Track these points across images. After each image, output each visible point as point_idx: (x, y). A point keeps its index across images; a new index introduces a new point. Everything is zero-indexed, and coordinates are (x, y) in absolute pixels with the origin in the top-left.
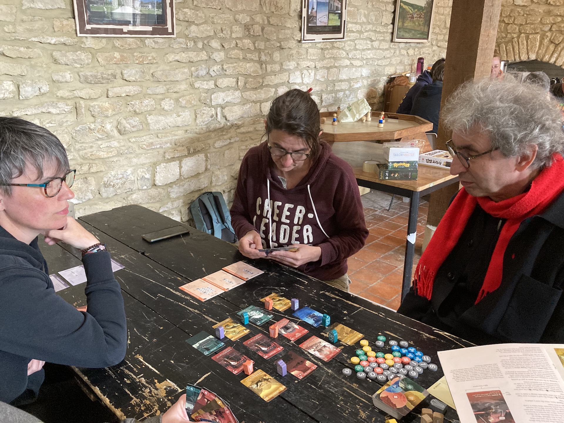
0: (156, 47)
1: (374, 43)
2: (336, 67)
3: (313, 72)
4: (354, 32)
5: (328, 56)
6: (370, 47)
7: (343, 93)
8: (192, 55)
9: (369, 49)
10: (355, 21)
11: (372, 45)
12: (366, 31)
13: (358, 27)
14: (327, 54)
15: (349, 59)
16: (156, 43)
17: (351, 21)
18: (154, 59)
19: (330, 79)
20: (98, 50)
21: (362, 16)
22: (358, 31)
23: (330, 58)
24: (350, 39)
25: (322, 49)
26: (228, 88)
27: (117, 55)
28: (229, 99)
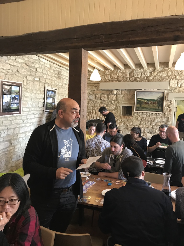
1: (35, 115)
2: (18, 128)
3: (6, 131)
4: (26, 112)
5: (13, 123)
6: (34, 117)
7: (22, 139)
9: (33, 118)
10: (26, 107)
11: (35, 116)
12: (32, 111)
13: (28, 109)
14: (13, 122)
15: (24, 123)
17: (24, 107)
19: (15, 133)
21: (29, 105)
22: (28, 111)
23: (15, 124)
24: (24, 115)
25: (10, 120)
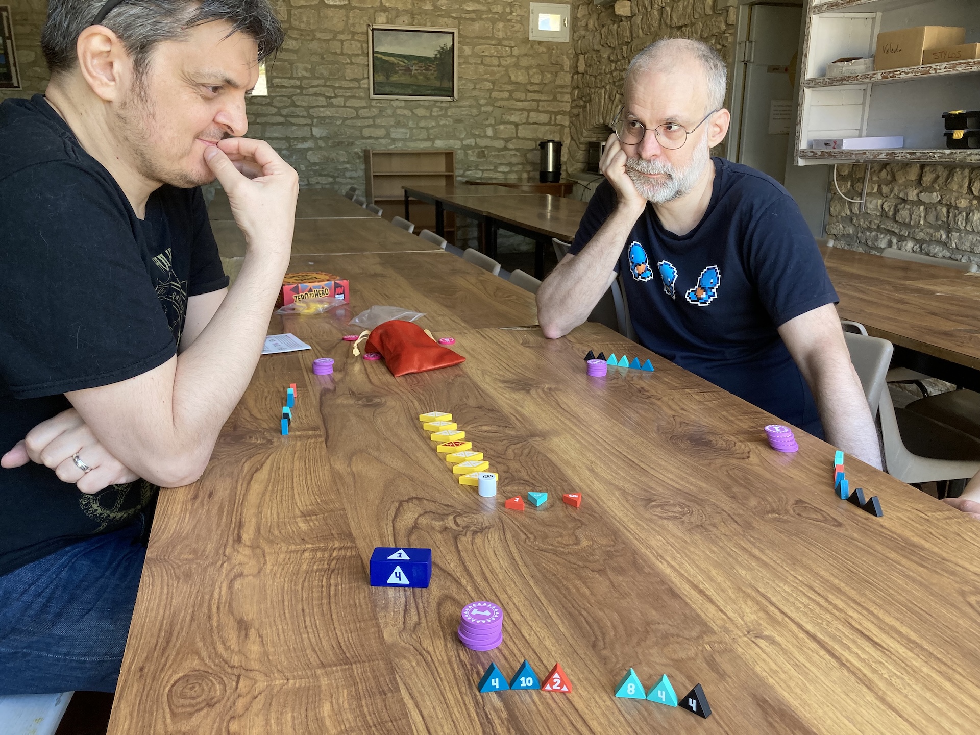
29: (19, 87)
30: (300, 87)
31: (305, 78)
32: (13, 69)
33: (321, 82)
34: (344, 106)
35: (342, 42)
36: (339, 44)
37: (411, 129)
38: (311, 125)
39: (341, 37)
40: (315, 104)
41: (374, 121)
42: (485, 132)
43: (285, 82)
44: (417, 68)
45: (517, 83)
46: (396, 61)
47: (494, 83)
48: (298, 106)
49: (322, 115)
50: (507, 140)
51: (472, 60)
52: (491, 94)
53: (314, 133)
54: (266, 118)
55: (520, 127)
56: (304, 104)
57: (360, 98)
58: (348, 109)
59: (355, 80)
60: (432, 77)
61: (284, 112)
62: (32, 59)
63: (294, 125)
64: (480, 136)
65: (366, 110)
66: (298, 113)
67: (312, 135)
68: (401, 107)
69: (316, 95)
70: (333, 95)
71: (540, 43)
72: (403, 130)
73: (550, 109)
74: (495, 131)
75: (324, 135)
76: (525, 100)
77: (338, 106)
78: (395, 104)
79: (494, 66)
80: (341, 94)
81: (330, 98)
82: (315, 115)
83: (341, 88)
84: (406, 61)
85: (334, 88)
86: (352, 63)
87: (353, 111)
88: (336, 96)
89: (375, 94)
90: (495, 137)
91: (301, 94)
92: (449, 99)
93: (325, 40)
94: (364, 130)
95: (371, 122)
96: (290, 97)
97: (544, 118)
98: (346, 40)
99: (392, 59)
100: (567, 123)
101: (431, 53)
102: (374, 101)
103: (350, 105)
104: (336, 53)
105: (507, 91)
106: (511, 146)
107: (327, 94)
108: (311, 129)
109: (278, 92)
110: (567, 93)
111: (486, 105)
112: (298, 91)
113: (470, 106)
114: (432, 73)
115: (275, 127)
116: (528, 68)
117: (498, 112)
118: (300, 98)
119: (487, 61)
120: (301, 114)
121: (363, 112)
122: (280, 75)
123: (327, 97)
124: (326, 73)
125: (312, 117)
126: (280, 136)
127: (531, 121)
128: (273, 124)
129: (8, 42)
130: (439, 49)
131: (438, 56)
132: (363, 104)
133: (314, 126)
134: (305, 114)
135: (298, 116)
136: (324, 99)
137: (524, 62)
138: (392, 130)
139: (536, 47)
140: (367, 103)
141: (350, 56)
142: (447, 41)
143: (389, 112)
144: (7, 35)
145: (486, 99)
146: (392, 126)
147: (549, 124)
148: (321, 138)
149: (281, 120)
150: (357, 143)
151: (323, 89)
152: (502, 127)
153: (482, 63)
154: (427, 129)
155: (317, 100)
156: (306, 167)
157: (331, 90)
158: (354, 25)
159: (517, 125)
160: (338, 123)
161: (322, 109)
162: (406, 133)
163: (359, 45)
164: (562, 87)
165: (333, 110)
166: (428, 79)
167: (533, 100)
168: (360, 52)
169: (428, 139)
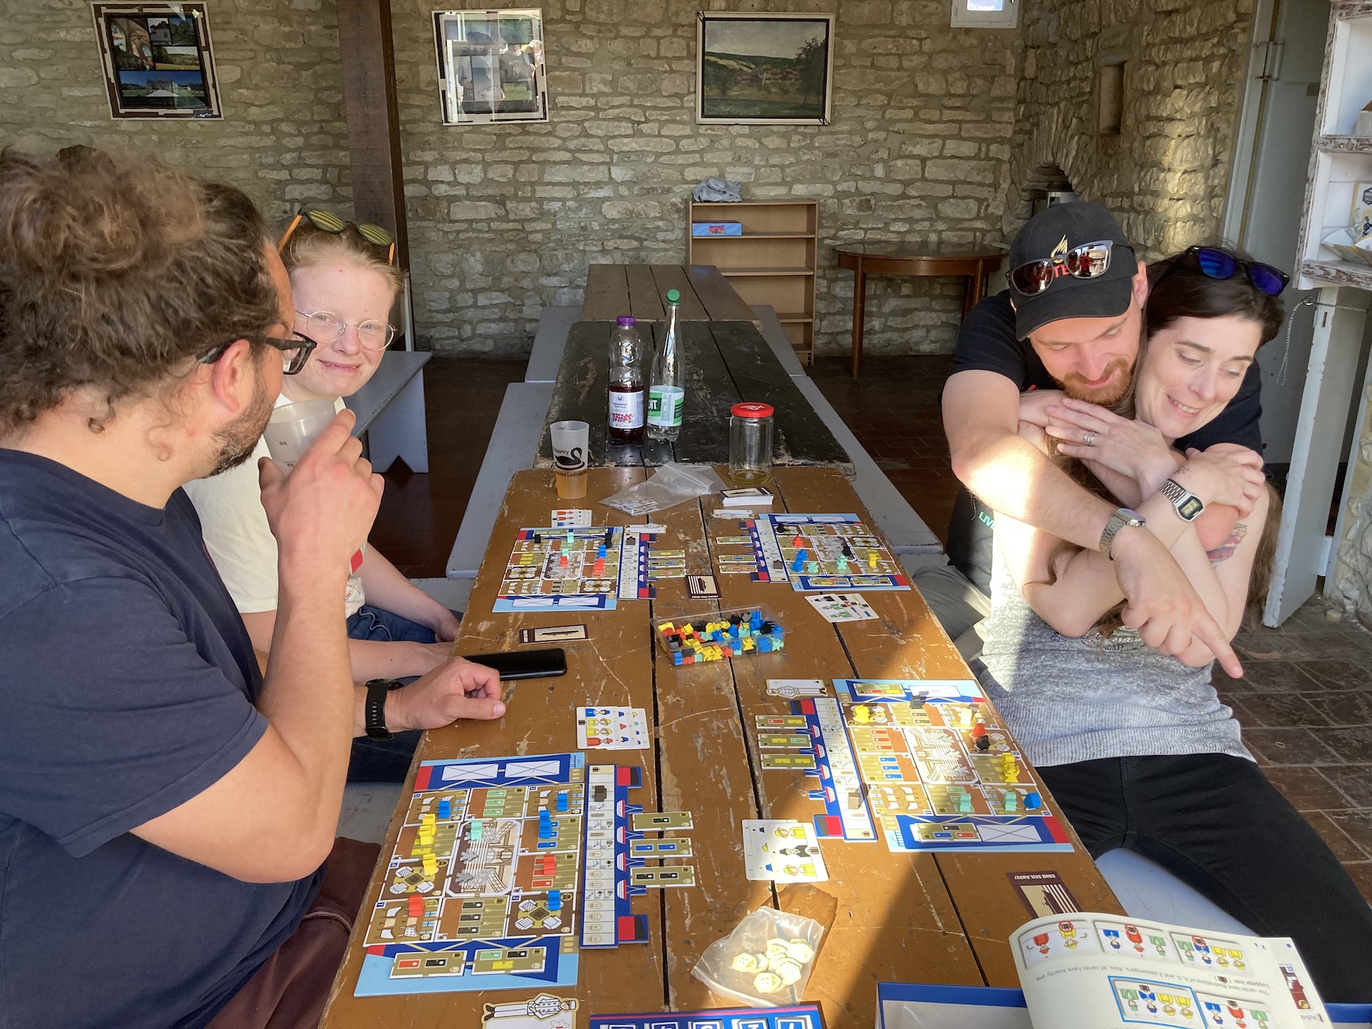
0: (203, 130)
1: (640, 125)
6: (630, 132)
8: (254, 141)
9: (627, 136)
10: (578, 91)
11: (637, 130)
13: (586, 101)
15: (569, 151)
16: (202, 126)
18: (198, 142)
19: (522, 180)
20: (136, 133)
21: (596, 84)
22: (586, 108)
23: (518, 148)
24: (566, 119)
25: (498, 135)
26: (311, 181)
27: (155, 138)
28: (311, 194)
29: (220, 116)
30: (595, 108)
31: (604, 94)
32: (212, 92)
33: (625, 99)
34: (659, 135)
35: (658, 39)
36: (654, 43)
37: (757, 168)
38: (609, 164)
39: (657, 32)
40: (616, 133)
41: (702, 157)
42: (872, 171)
43: (574, 101)
44: (769, 76)
45: (926, 95)
46: (737, 67)
47: (889, 96)
48: (592, 136)
49: (625, 149)
50: (907, 184)
51: (855, 62)
52: (884, 113)
53: (613, 176)
54: (545, 154)
55: (929, 163)
56: (600, 133)
57: (683, 123)
58: (664, 140)
59: (676, 95)
60: (791, 89)
61: (572, 145)
62: (238, 77)
63: (583, 163)
64: (863, 178)
65: (692, 140)
66: (591, 147)
67: (611, 178)
68: (743, 136)
69: (618, 119)
70: (643, 119)
71: (968, 31)
72: (745, 170)
73: (980, 134)
74: (889, 170)
75: (627, 178)
76: (940, 121)
77: (650, 136)
78: (734, 130)
79: (892, 70)
80: (654, 118)
81: (639, 123)
82: (616, 149)
83: (655, 108)
84: (753, 66)
85: (645, 109)
86: (672, 71)
87: (672, 142)
88: (647, 121)
89: (704, 116)
90: (887, 179)
91: (596, 118)
92: (816, 121)
93: (633, 38)
94: (686, 170)
95: (697, 157)
96: (580, 123)
97: (968, 148)
98: (663, 38)
99: (732, 63)
100: (1006, 156)
101: (792, 54)
102: (704, 127)
103: (667, 133)
104: (648, 56)
105: (911, 107)
106: (912, 192)
107: (633, 118)
108: (609, 170)
109: (564, 116)
110: (1008, 109)
111: (877, 129)
112: (593, 114)
113: (850, 132)
114: (793, 83)
115: (557, 167)
116: (945, 72)
117: (894, 141)
118: (595, 124)
119: (881, 61)
120: (595, 148)
121: (685, 144)
122: (567, 91)
123: (634, 122)
124: (632, 87)
125: (611, 152)
126: (564, 180)
127: (947, 153)
128: (555, 163)
129: (206, 54)
130: (804, 45)
131: (803, 56)
132: (688, 131)
133: (614, 165)
134: (601, 147)
135: (591, 151)
136: (630, 125)
137: (940, 62)
138: (728, 169)
139: (961, 37)
140: (692, 130)
141: (669, 60)
142: (817, 33)
143: (725, 142)
144: (203, 44)
145: (876, 120)
146: (729, 164)
147: (976, 157)
148: (623, 183)
149: (567, 156)
150: (675, 189)
151: (629, 110)
152: (899, 163)
153: (873, 64)
154: (782, 167)
155: (620, 127)
156: (600, 225)
157: (640, 111)
158: (677, 14)
159: (924, 160)
160: (649, 160)
161: (625, 140)
162: (751, 174)
163: (683, 43)
164: (1002, 99)
165: (642, 140)
166: (786, 92)
167: (952, 121)
168: (685, 54)
169: (783, 183)
